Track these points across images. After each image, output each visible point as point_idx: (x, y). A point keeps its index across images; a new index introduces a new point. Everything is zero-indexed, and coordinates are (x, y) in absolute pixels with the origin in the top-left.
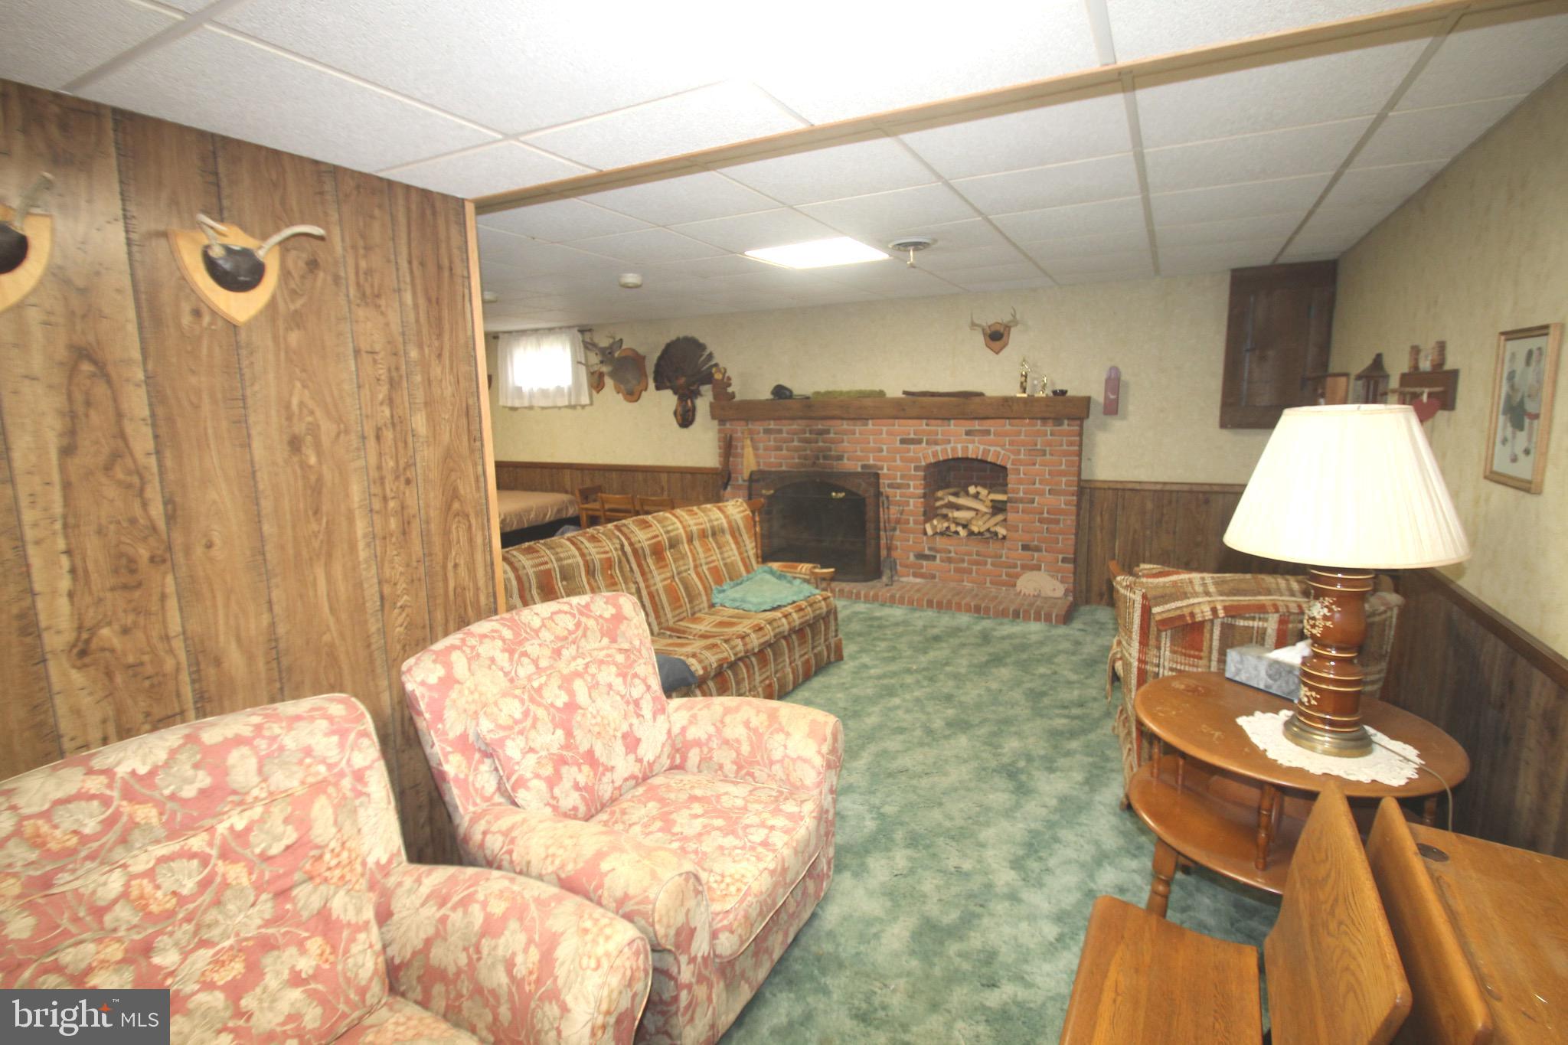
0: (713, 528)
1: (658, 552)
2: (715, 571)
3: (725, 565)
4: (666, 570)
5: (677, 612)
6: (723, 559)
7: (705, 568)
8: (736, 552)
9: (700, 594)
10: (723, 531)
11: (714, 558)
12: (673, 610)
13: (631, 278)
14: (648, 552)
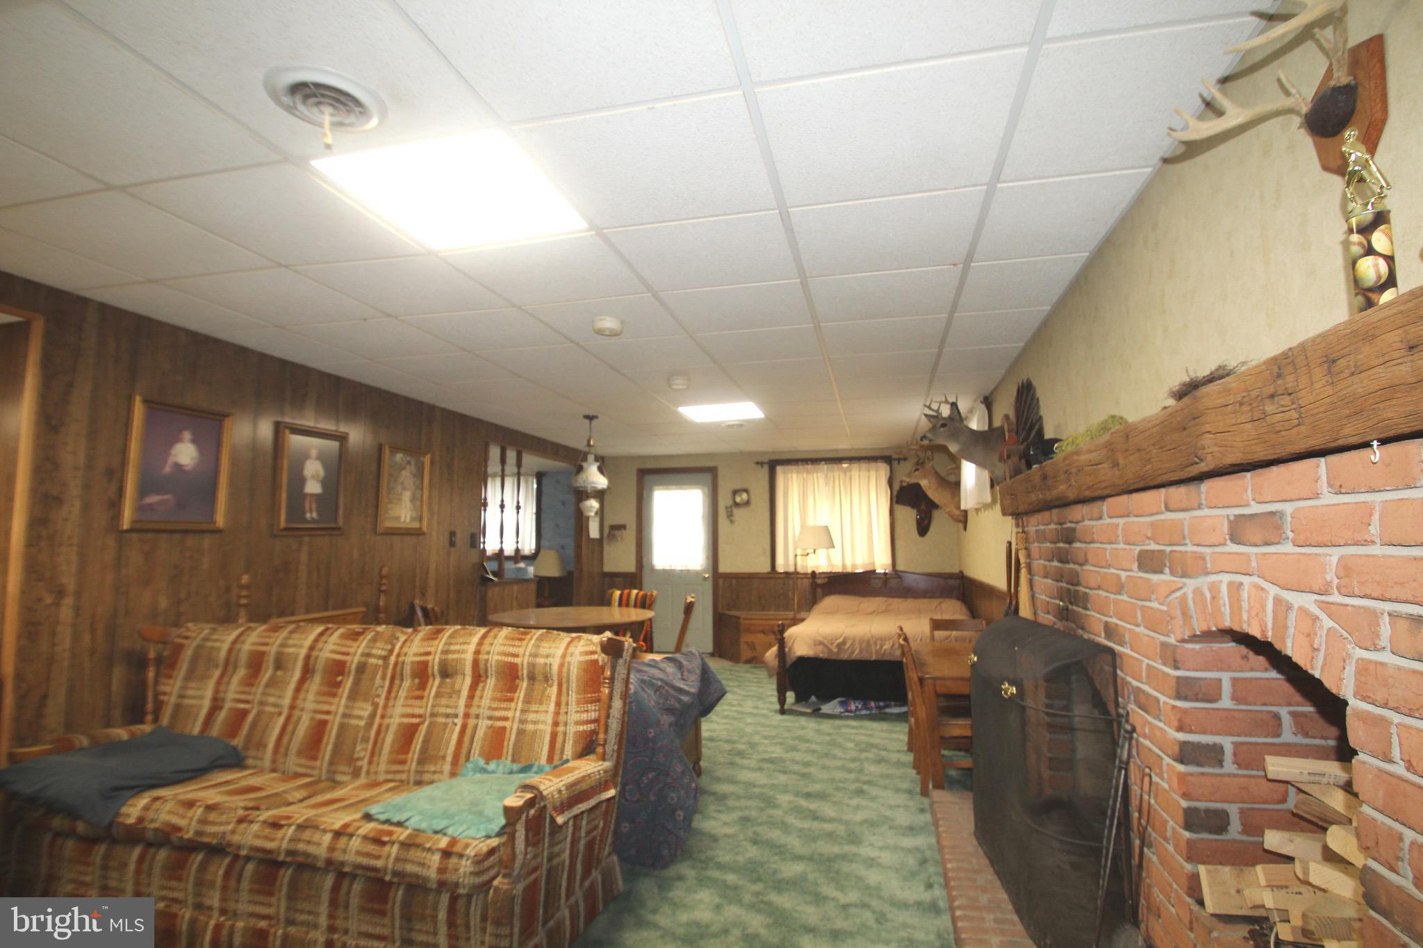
0: (532, 666)
1: (422, 673)
2: (498, 735)
3: (521, 732)
4: (418, 702)
5: (395, 768)
6: (522, 722)
7: (484, 724)
8: (549, 718)
9: (444, 758)
10: (547, 679)
11: (510, 714)
12: (393, 762)
13: (609, 323)
14: (408, 670)
